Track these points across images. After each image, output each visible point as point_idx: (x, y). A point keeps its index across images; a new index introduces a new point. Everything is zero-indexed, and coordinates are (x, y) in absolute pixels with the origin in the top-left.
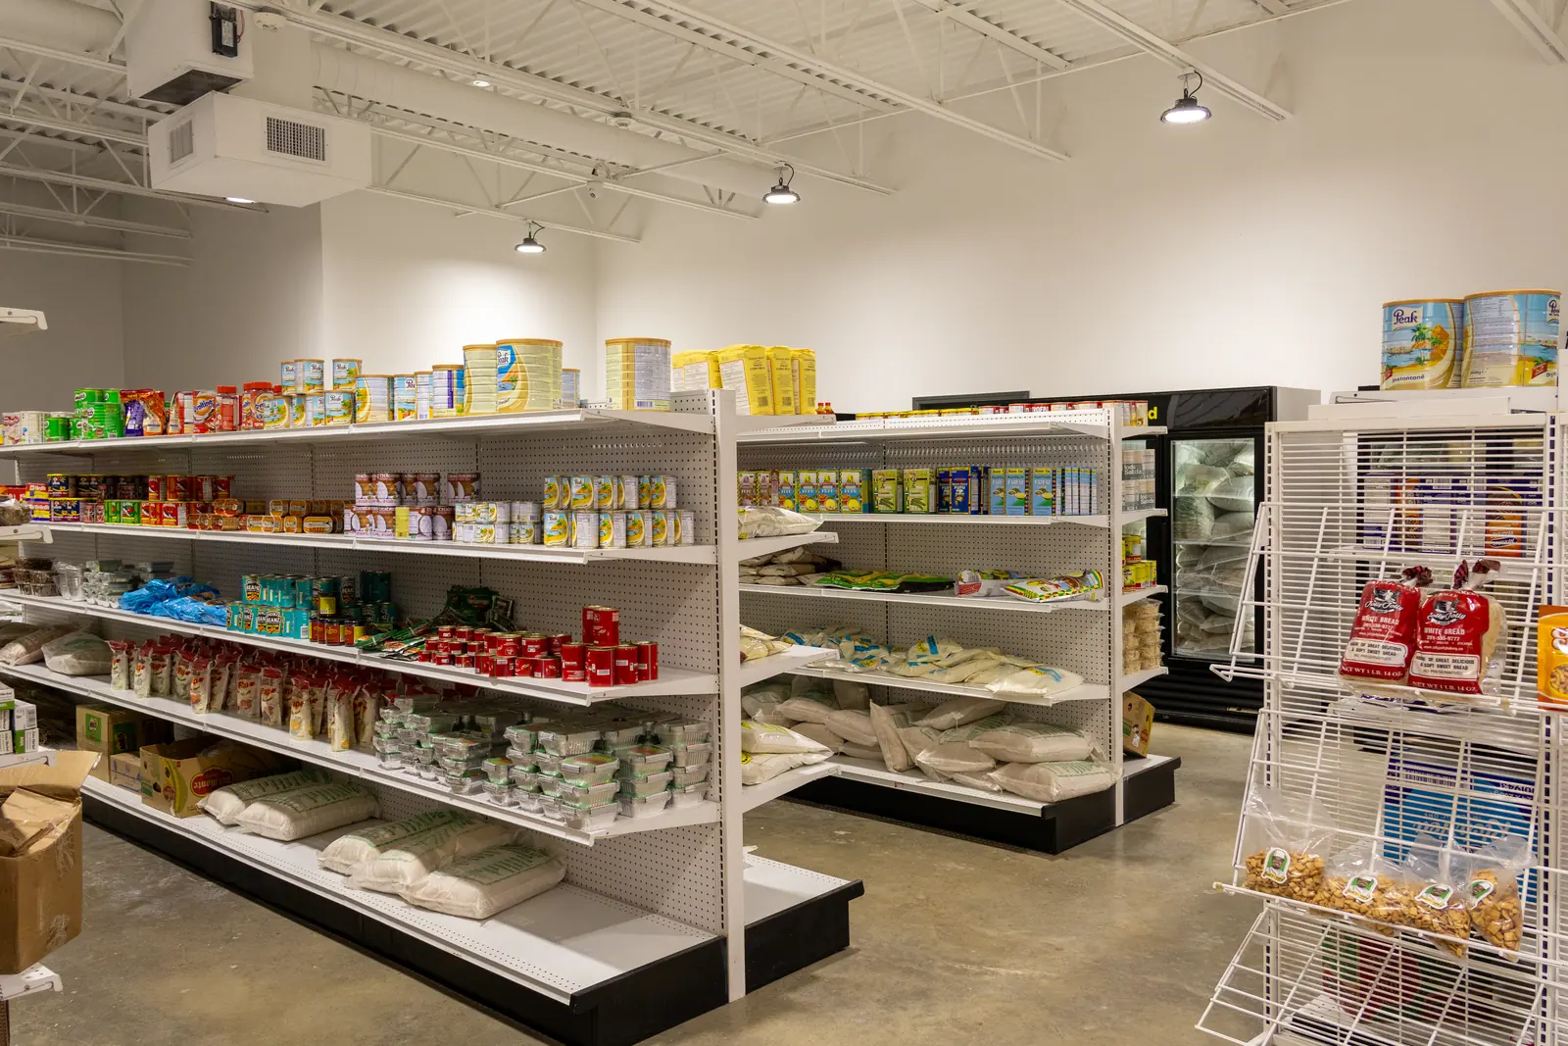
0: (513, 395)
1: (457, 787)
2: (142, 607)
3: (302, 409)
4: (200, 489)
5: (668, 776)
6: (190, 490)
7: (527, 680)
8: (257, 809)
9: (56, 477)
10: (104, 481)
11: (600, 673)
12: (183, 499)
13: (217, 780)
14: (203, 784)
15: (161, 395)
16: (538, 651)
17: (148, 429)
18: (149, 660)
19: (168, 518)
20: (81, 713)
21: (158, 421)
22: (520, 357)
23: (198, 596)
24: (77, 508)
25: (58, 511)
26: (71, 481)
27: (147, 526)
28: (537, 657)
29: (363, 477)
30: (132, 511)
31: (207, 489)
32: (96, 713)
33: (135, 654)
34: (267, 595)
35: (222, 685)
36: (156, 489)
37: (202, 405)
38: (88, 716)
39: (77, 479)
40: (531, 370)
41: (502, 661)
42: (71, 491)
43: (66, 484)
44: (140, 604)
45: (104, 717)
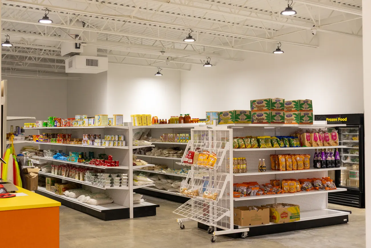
0: (99, 123)
1: (93, 183)
2: (56, 158)
3: (78, 123)
4: (66, 136)
5: (120, 181)
6: (64, 137)
7: (101, 166)
8: (71, 193)
9: (44, 134)
10: (52, 135)
11: (108, 164)
12: (63, 138)
13: (66, 189)
14: (64, 190)
15: (60, 119)
16: (102, 162)
17: (57, 125)
18: (57, 168)
19: (60, 142)
20: (47, 178)
21: (59, 124)
22: (100, 117)
23: (65, 156)
24: (47, 140)
25: (44, 140)
26: (46, 135)
27: (57, 143)
28: (102, 163)
29: (84, 135)
30: (55, 140)
31: (67, 136)
32: (49, 178)
33: (55, 167)
34: (73, 155)
35: (68, 172)
36: (59, 136)
37: (65, 122)
38: (48, 179)
39: (48, 134)
40: (102, 119)
41: (98, 163)
42: (46, 137)
43: (45, 135)
44: (56, 157)
45: (50, 179)
